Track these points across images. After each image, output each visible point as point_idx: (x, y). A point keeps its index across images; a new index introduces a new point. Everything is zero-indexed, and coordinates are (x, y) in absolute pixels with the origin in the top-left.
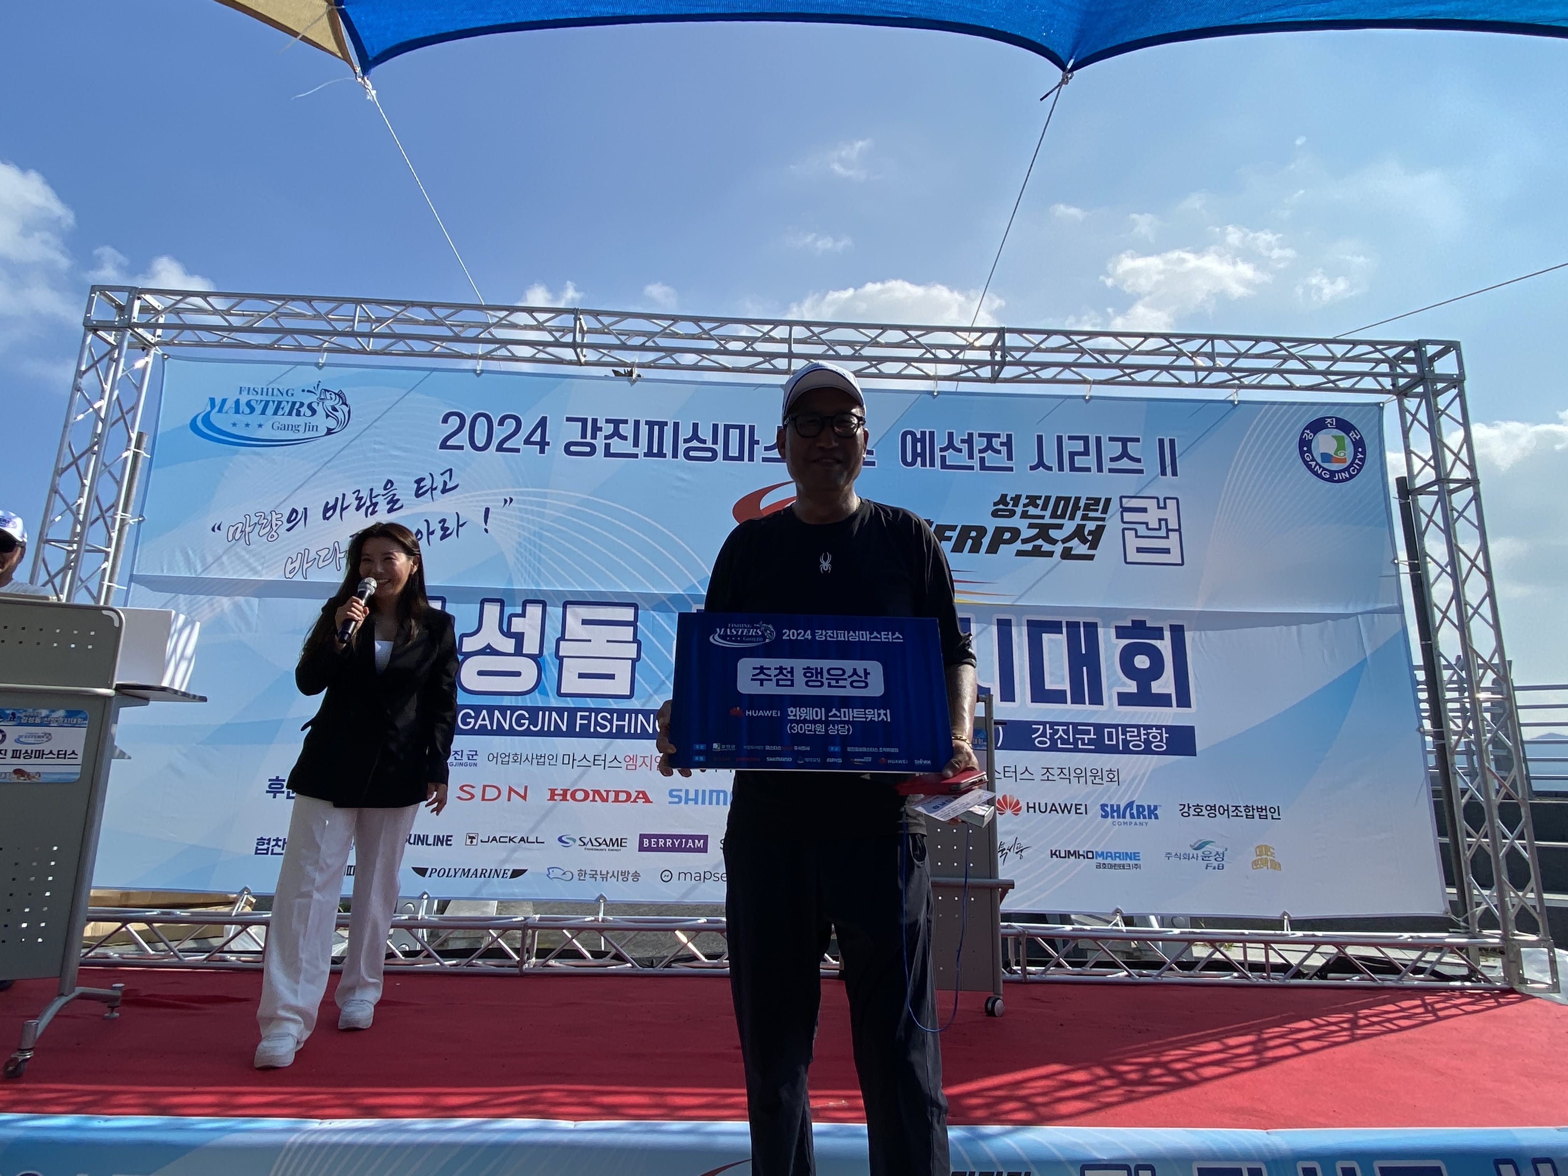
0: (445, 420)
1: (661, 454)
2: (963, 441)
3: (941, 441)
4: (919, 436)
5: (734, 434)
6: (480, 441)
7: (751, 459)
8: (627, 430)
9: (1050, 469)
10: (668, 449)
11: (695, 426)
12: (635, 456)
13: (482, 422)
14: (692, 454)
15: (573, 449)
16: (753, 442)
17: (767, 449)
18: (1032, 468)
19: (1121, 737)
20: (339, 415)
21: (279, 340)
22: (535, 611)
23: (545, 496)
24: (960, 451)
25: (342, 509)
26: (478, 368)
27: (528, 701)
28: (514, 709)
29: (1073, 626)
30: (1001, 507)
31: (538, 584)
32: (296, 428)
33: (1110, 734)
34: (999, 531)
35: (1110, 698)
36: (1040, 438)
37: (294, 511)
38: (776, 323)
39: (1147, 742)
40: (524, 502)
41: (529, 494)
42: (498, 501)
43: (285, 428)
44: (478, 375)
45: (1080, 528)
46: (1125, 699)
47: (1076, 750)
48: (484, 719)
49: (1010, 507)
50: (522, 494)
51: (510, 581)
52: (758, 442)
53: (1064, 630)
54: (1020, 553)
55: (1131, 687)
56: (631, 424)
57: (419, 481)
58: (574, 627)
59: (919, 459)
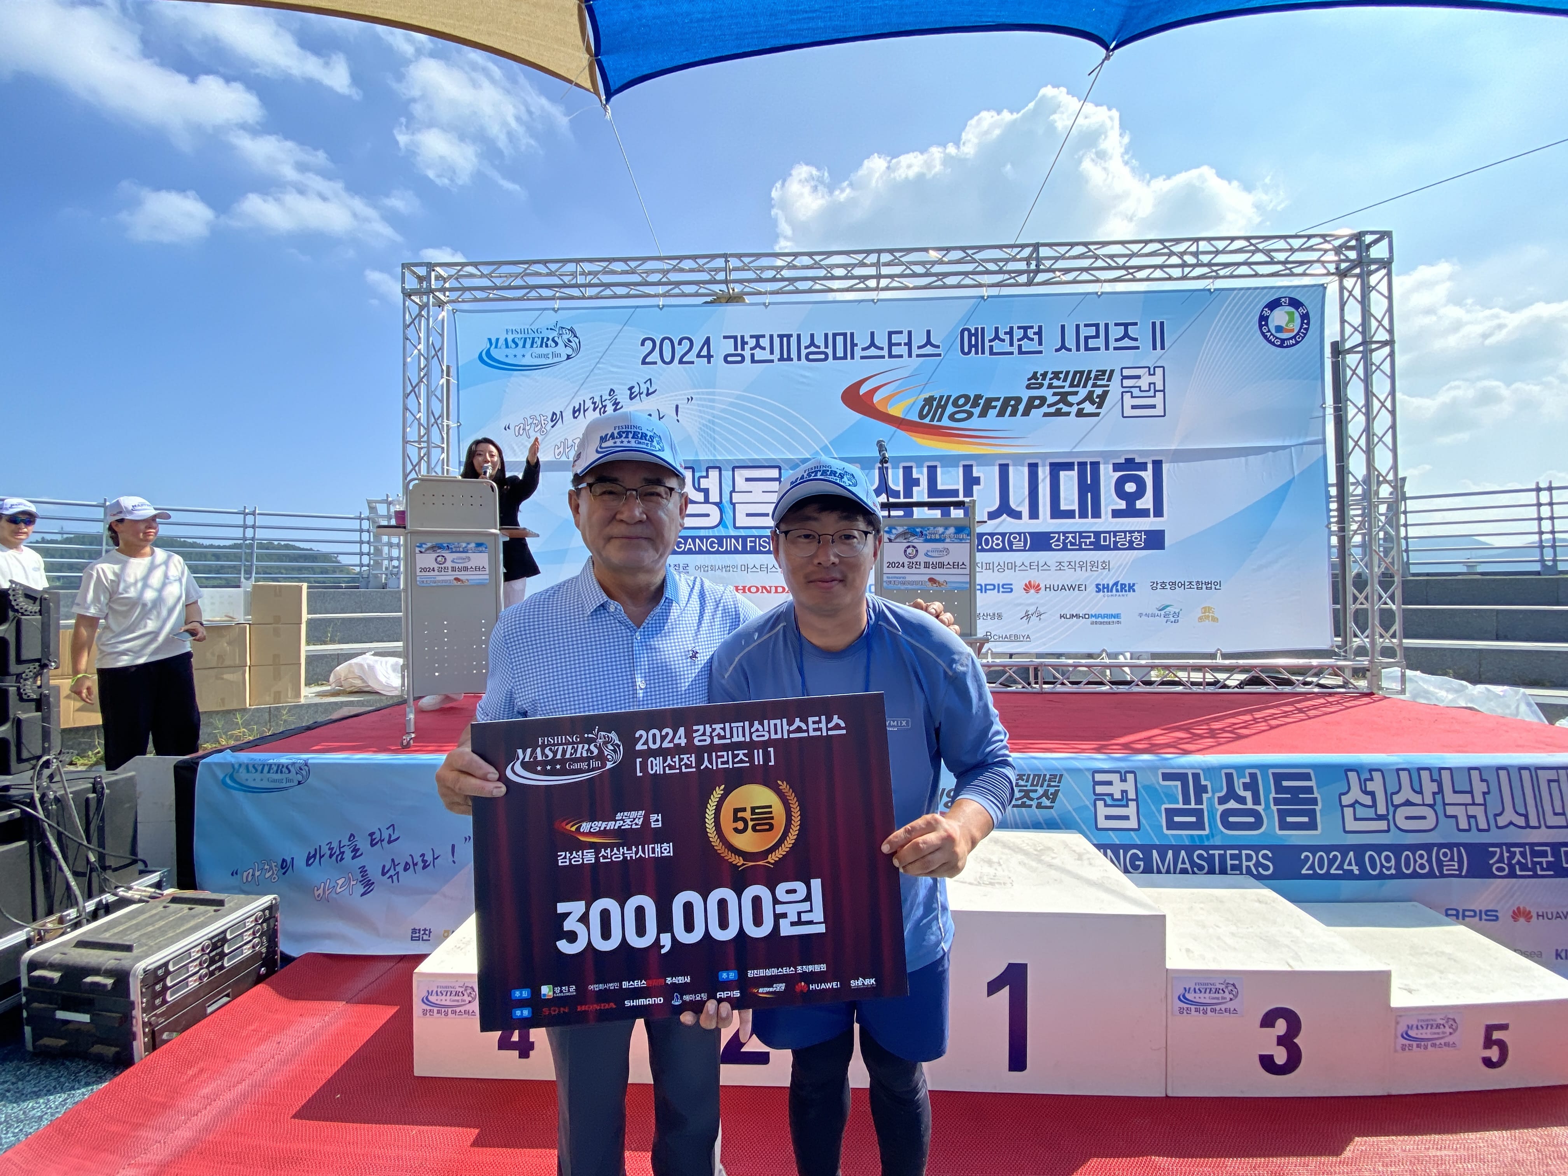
0: (643, 344)
1: (789, 359)
2: (1006, 333)
3: (989, 335)
4: (973, 332)
5: (840, 340)
6: (667, 358)
7: (852, 357)
8: (764, 342)
9: (1070, 350)
10: (794, 355)
11: (812, 336)
12: (772, 361)
13: (667, 343)
14: (811, 357)
15: (729, 359)
16: (853, 345)
17: (864, 349)
18: (1057, 350)
19: (1112, 539)
20: (573, 344)
21: (528, 293)
22: (714, 474)
23: (713, 394)
24: (1003, 341)
25: (585, 411)
26: (661, 303)
27: (716, 532)
28: (708, 538)
29: (1082, 465)
30: (1033, 381)
31: (715, 456)
32: (546, 356)
33: (1105, 538)
34: (1031, 399)
35: (1106, 513)
36: (1063, 327)
37: (554, 414)
38: (868, 252)
39: (1131, 542)
40: (701, 399)
41: (703, 393)
42: (683, 399)
43: (540, 356)
44: (661, 309)
45: (1091, 393)
46: (1116, 514)
47: (1081, 549)
48: (690, 545)
49: (1039, 381)
50: (698, 393)
51: (697, 454)
52: (856, 345)
53: (1076, 467)
54: (1046, 415)
55: (1122, 505)
56: (768, 337)
57: (631, 389)
58: (741, 484)
59: (973, 349)
